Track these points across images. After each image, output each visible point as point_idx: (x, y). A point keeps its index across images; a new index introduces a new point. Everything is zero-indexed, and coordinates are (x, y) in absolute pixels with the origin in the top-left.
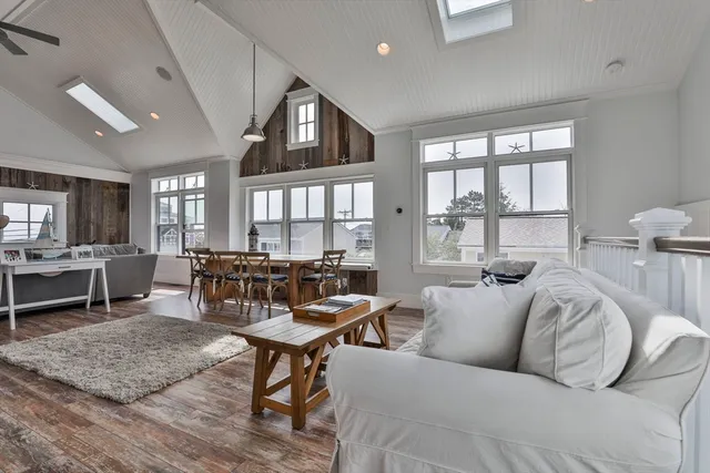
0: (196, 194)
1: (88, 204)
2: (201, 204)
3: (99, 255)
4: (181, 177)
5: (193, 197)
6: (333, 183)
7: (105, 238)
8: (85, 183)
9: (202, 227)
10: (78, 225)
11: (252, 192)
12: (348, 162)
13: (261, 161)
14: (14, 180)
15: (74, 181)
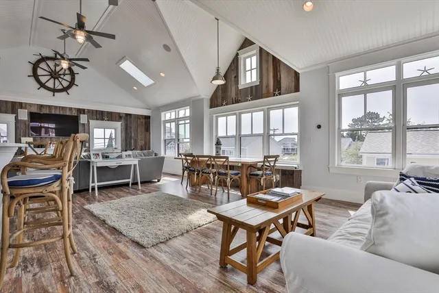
0: (185, 120)
1: (131, 128)
2: (188, 126)
3: (135, 156)
4: (177, 110)
5: (183, 122)
6: (269, 109)
7: (139, 147)
8: (129, 116)
9: (188, 140)
10: (126, 140)
11: (217, 117)
12: (280, 94)
13: (222, 98)
14: (98, 116)
15: (124, 115)
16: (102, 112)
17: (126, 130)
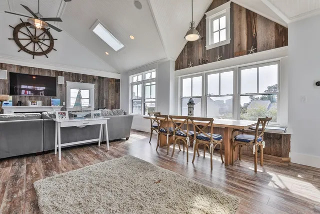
0: (151, 82)
1: (103, 89)
2: (154, 87)
4: (144, 73)
5: (149, 84)
6: (240, 68)
7: (110, 106)
8: (101, 79)
9: (154, 100)
10: (99, 99)
11: (182, 79)
12: (256, 51)
14: (74, 78)
15: (97, 78)
16: (78, 74)
17: (99, 91)
